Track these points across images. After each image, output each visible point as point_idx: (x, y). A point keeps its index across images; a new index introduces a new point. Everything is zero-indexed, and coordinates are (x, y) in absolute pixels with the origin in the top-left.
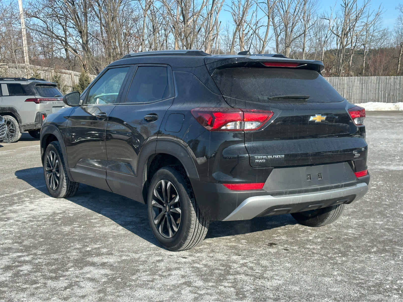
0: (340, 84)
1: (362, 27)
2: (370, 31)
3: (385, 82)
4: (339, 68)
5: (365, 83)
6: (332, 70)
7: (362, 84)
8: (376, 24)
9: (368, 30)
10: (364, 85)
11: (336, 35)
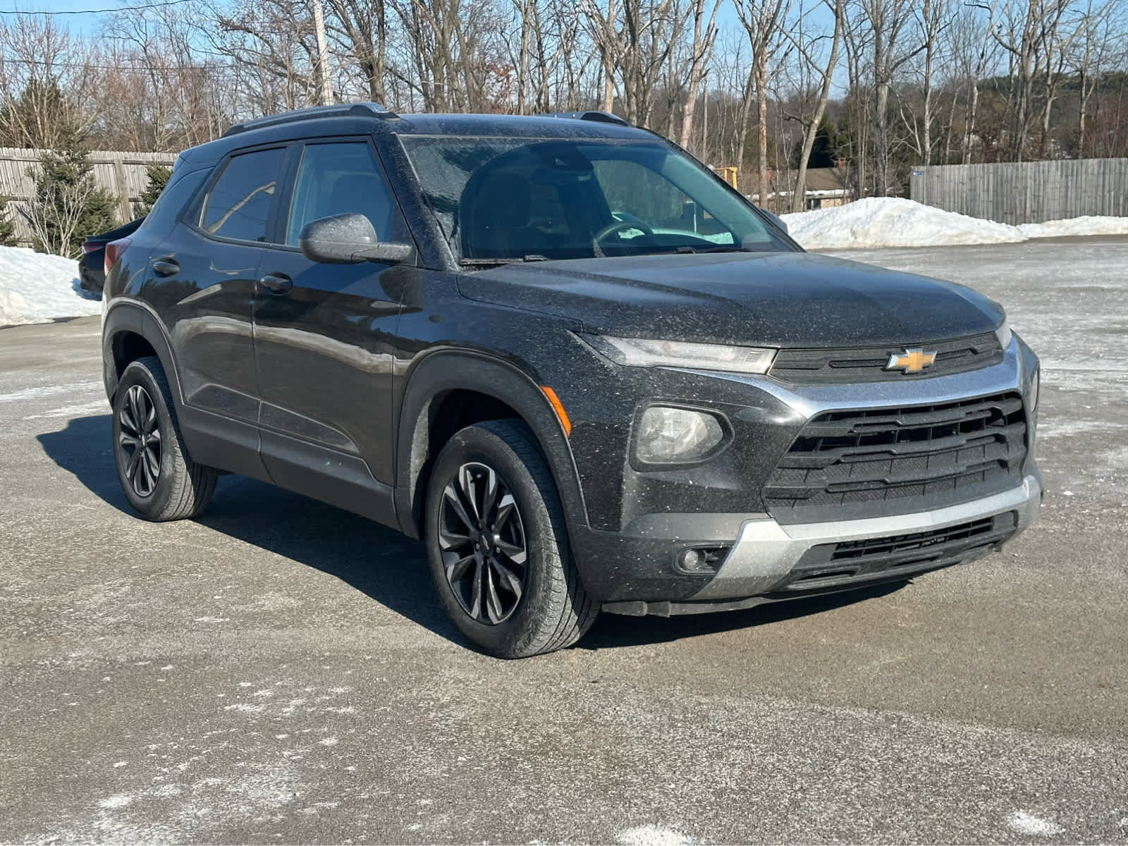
0: (1017, 177)
1: (1075, 25)
2: (1099, 35)
3: (1117, 171)
4: (1016, 135)
5: (1072, 175)
6: (998, 140)
7: (1067, 176)
8: (1113, 17)
9: (1092, 32)
10: (1070, 178)
11: (1007, 48)
